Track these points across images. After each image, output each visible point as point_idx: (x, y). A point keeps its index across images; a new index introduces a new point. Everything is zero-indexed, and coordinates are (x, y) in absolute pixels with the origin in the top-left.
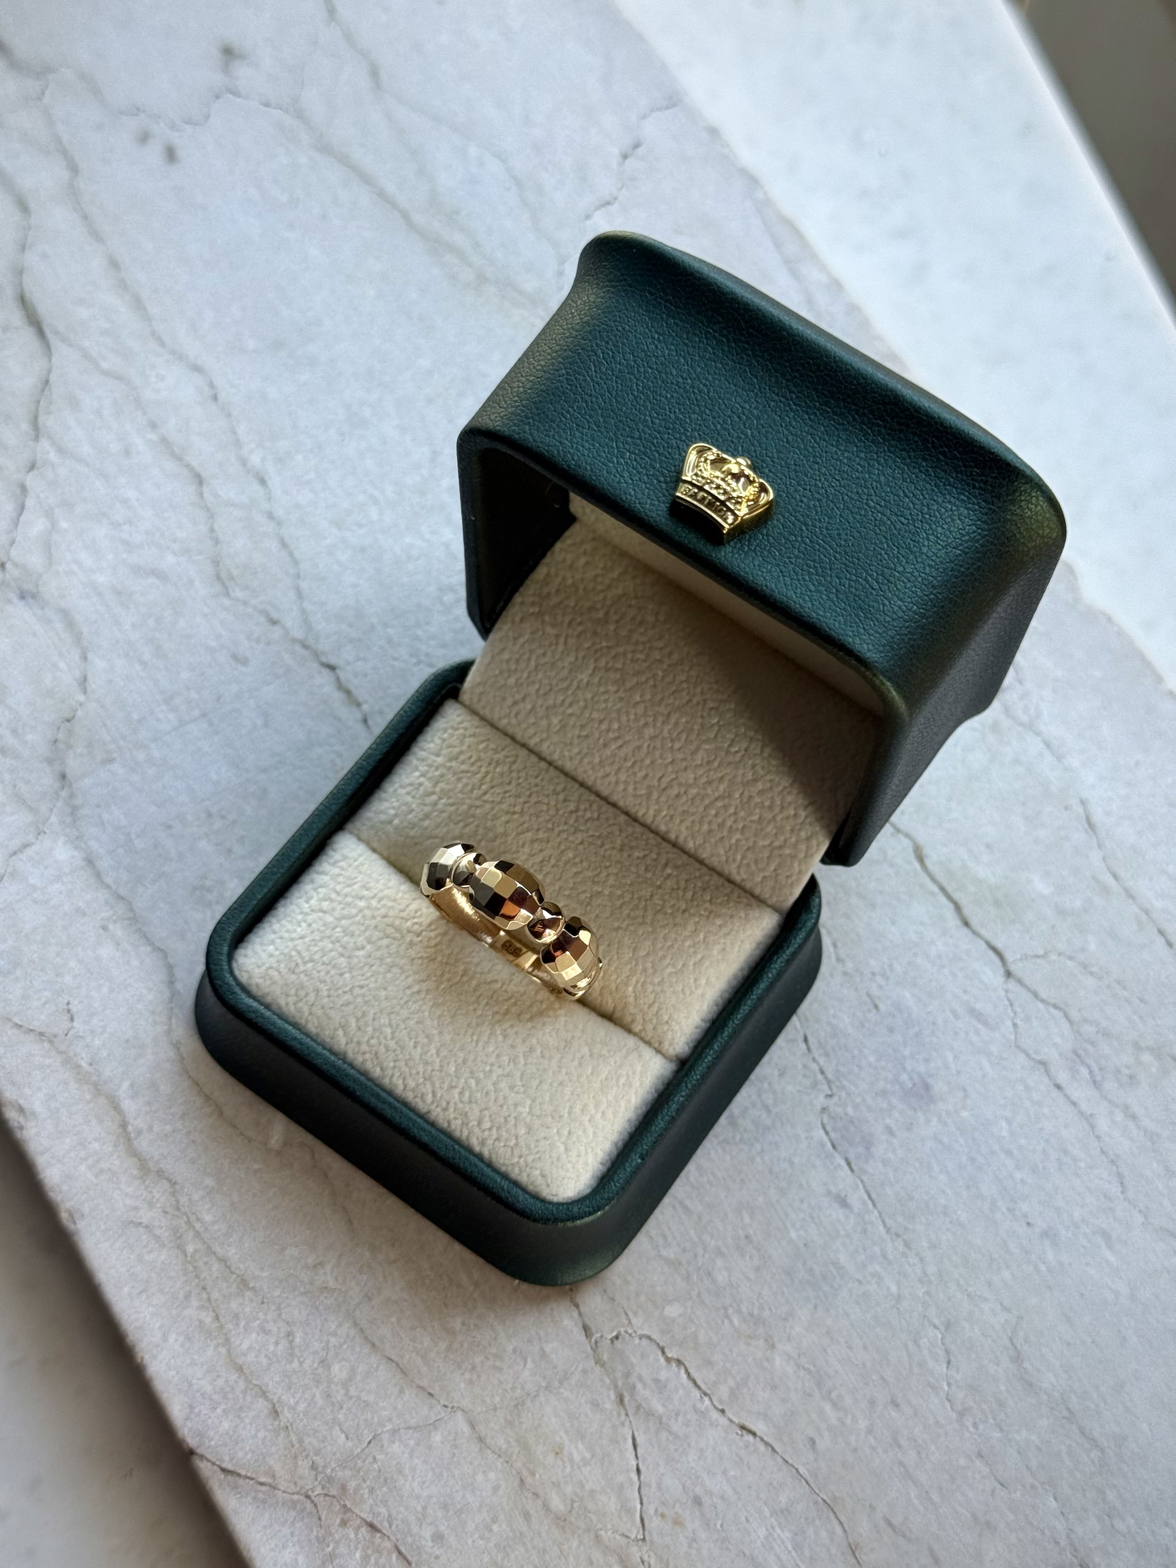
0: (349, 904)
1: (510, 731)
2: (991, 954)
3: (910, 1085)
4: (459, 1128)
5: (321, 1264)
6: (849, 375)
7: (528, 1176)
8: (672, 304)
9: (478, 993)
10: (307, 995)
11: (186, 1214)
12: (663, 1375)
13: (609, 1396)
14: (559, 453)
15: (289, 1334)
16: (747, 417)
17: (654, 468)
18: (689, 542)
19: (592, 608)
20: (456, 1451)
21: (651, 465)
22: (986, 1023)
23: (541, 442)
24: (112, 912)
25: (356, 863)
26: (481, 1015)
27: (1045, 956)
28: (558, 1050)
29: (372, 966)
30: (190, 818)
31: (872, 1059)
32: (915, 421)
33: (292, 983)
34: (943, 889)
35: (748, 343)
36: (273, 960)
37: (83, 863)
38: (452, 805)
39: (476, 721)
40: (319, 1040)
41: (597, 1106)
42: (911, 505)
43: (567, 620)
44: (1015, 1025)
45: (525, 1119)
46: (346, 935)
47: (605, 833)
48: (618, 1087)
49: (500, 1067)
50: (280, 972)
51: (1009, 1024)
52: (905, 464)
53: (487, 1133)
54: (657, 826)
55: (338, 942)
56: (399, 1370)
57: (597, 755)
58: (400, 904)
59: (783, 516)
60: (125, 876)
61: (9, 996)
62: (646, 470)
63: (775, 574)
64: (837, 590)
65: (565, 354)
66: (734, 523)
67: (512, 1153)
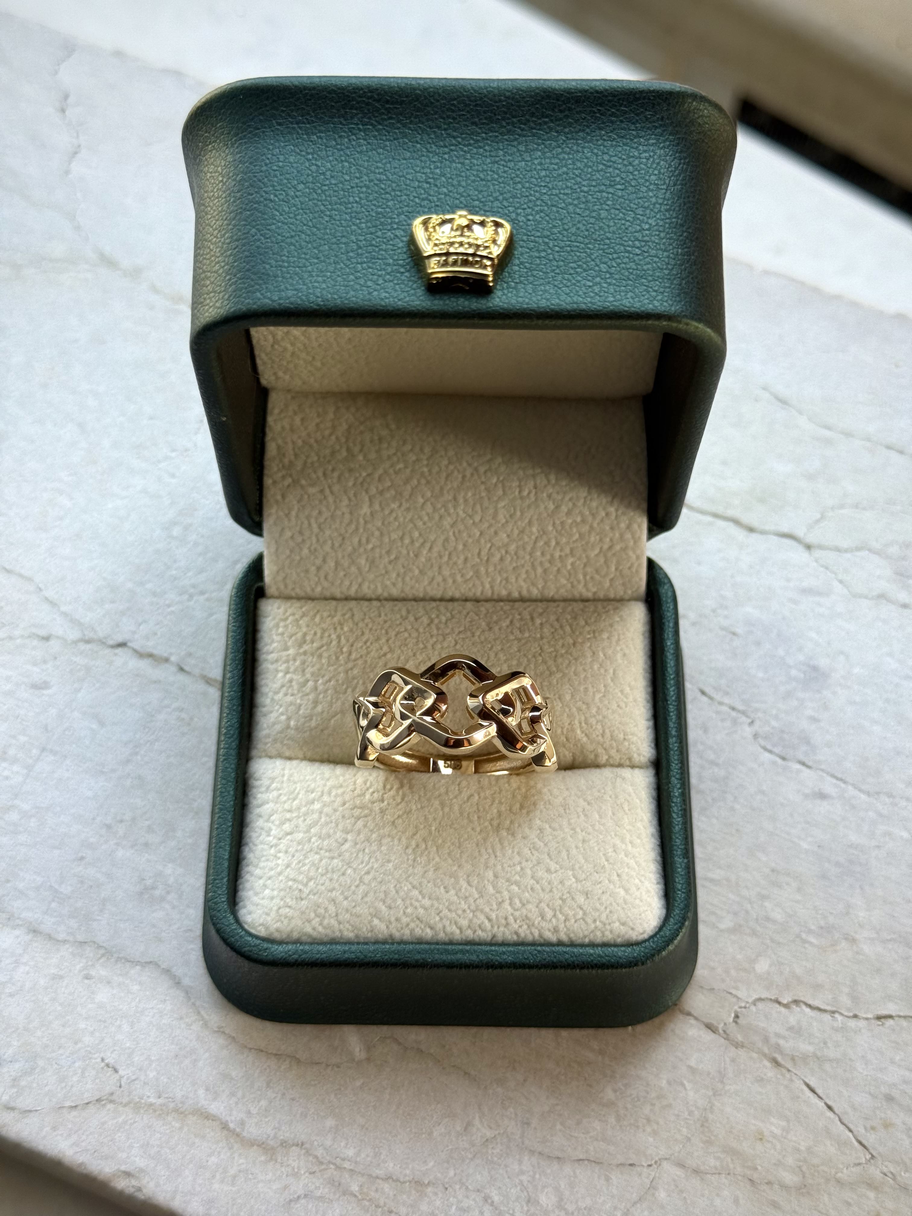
0: (306, 814)
1: (328, 594)
2: (785, 540)
3: (802, 675)
4: (528, 932)
5: (469, 1124)
6: (494, 95)
7: (611, 932)
8: (304, 123)
9: (466, 814)
10: (326, 909)
11: (330, 1162)
12: (792, 1021)
13: (765, 1066)
14: (302, 300)
15: (486, 1199)
16: (433, 178)
17: (389, 265)
18: (464, 307)
20: (684, 1195)
21: (384, 264)
22: (820, 594)
23: (280, 299)
24: (84, 961)
25: (285, 778)
26: (481, 831)
27: (823, 517)
28: (560, 816)
29: (364, 850)
30: (92, 840)
31: (761, 675)
33: (307, 908)
34: (716, 516)
35: (391, 118)
36: (277, 901)
37: (30, 936)
38: (330, 681)
39: (297, 604)
40: (362, 940)
41: (623, 841)
42: (617, 171)
43: (320, 474)
44: (841, 582)
45: (577, 887)
46: (323, 841)
47: (467, 625)
48: (627, 814)
49: (527, 861)
50: (290, 907)
51: (836, 583)
52: (588, 142)
53: (554, 920)
54: (498, 595)
55: (321, 849)
56: (593, 1164)
57: (414, 567)
58: (347, 786)
59: (523, 241)
60: (73, 923)
61: (47, 1089)
62: (384, 270)
63: (551, 291)
64: (611, 274)
65: (243, 216)
66: (492, 266)
67: (586, 923)
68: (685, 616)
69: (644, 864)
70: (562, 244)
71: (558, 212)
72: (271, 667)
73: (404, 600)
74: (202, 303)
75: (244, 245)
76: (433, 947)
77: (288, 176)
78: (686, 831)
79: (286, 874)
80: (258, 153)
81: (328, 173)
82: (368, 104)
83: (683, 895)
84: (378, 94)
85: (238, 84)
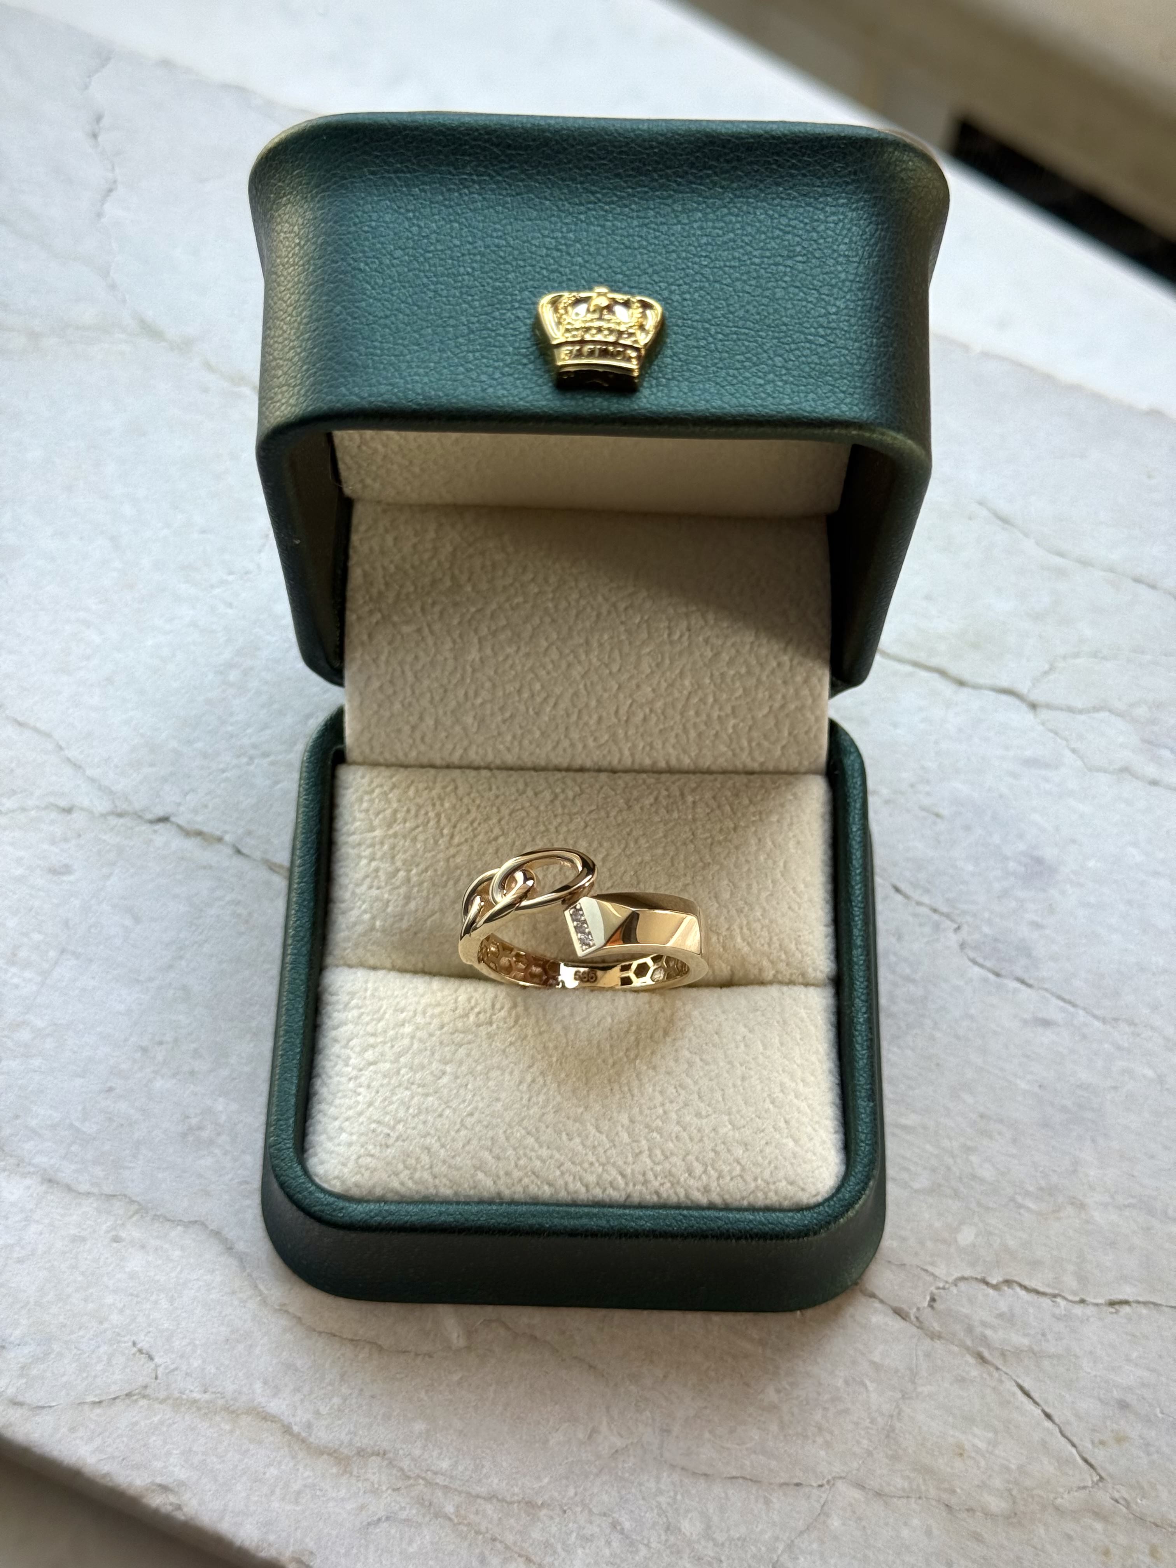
0: (394, 1039)
1: (424, 760)
2: (1004, 698)
3: (1023, 869)
4: (671, 1192)
5: (594, 1431)
7: (776, 1193)
8: (403, 172)
9: (595, 1042)
10: (418, 1159)
11: (418, 1476)
12: (1003, 1306)
13: (967, 1362)
14: (398, 397)
15: (614, 1525)
16: (566, 244)
17: (509, 354)
18: (602, 410)
19: (434, 583)
20: (864, 1523)
21: (503, 353)
22: (1047, 766)
23: (370, 396)
24: (113, 1219)
25: (369, 993)
26: (614, 1064)
27: (1052, 669)
28: (714, 1046)
29: (466, 1085)
30: (124, 1066)
31: (970, 868)
32: (742, 149)
33: (394, 1157)
34: (916, 664)
35: (513, 167)
36: (355, 1148)
37: (44, 1188)
38: (426, 870)
39: (386, 772)
40: (462, 1199)
41: (792, 1078)
42: (797, 239)
44: (1074, 751)
45: (734, 1136)
46: (416, 1072)
47: (601, 801)
48: (798, 1044)
49: (671, 1102)
50: (372, 1156)
51: (1068, 753)
52: (762, 201)
53: (704, 1177)
54: (640, 764)
55: (412, 1084)
56: (750, 1483)
57: (535, 728)
58: (447, 1004)
59: (678, 326)
60: (98, 1171)
61: (64, 1379)
62: (502, 360)
63: (712, 390)
64: (787, 369)
65: (325, 289)
66: (639, 358)
67: (744, 1181)
68: (875, 792)
69: (819, 1108)
70: (727, 331)
71: (722, 289)
72: (352, 852)
73: (522, 769)
74: (272, 398)
75: (326, 326)
76: (551, 1208)
77: (382, 239)
78: (872, 1066)
79: (368, 1114)
80: (345, 209)
81: (433, 236)
82: (484, 149)
83: (867, 1148)
84: (497, 137)
85: (321, 121)
